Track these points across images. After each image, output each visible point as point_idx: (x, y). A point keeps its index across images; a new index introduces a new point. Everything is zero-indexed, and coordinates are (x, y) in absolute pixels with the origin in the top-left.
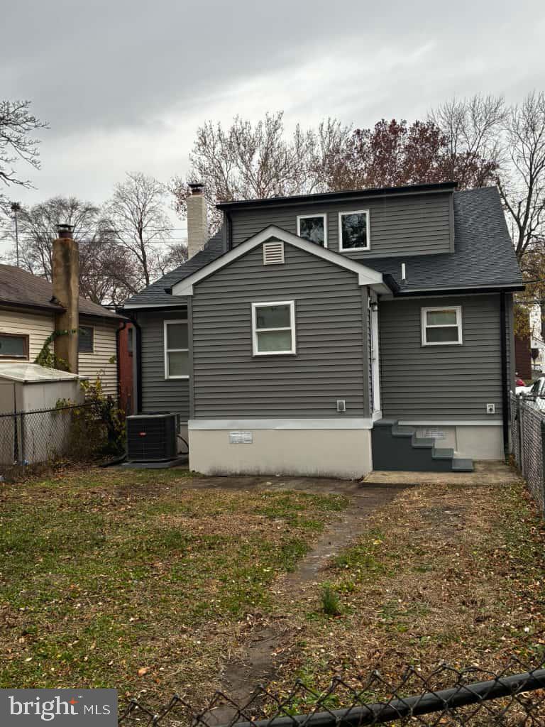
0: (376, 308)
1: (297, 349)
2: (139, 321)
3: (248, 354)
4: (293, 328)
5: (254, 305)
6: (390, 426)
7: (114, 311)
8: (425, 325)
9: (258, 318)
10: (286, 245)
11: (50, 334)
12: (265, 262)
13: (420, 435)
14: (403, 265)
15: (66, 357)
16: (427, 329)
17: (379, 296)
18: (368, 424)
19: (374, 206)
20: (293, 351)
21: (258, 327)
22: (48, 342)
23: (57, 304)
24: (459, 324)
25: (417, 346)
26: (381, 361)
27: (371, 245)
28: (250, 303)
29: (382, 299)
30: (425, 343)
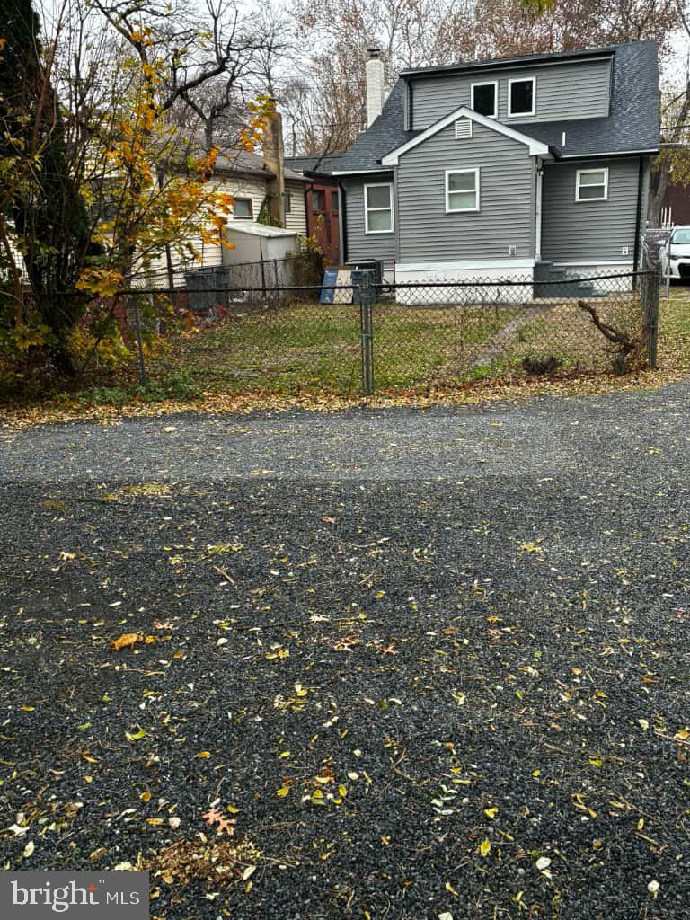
0: (542, 173)
1: (481, 207)
2: (343, 185)
3: (442, 211)
4: (477, 190)
5: (447, 172)
6: (547, 265)
7: (302, 174)
8: (578, 185)
9: (450, 182)
10: (474, 122)
11: (264, 197)
12: (457, 137)
13: (573, 272)
14: (564, 134)
15: (278, 217)
16: (580, 188)
17: (544, 161)
18: (531, 263)
19: (538, 74)
20: (477, 209)
21: (450, 189)
22: (264, 203)
23: (268, 171)
24: (605, 184)
25: (572, 202)
26: (542, 215)
27: (536, 111)
28: (444, 170)
29: (545, 163)
30: (577, 199)
